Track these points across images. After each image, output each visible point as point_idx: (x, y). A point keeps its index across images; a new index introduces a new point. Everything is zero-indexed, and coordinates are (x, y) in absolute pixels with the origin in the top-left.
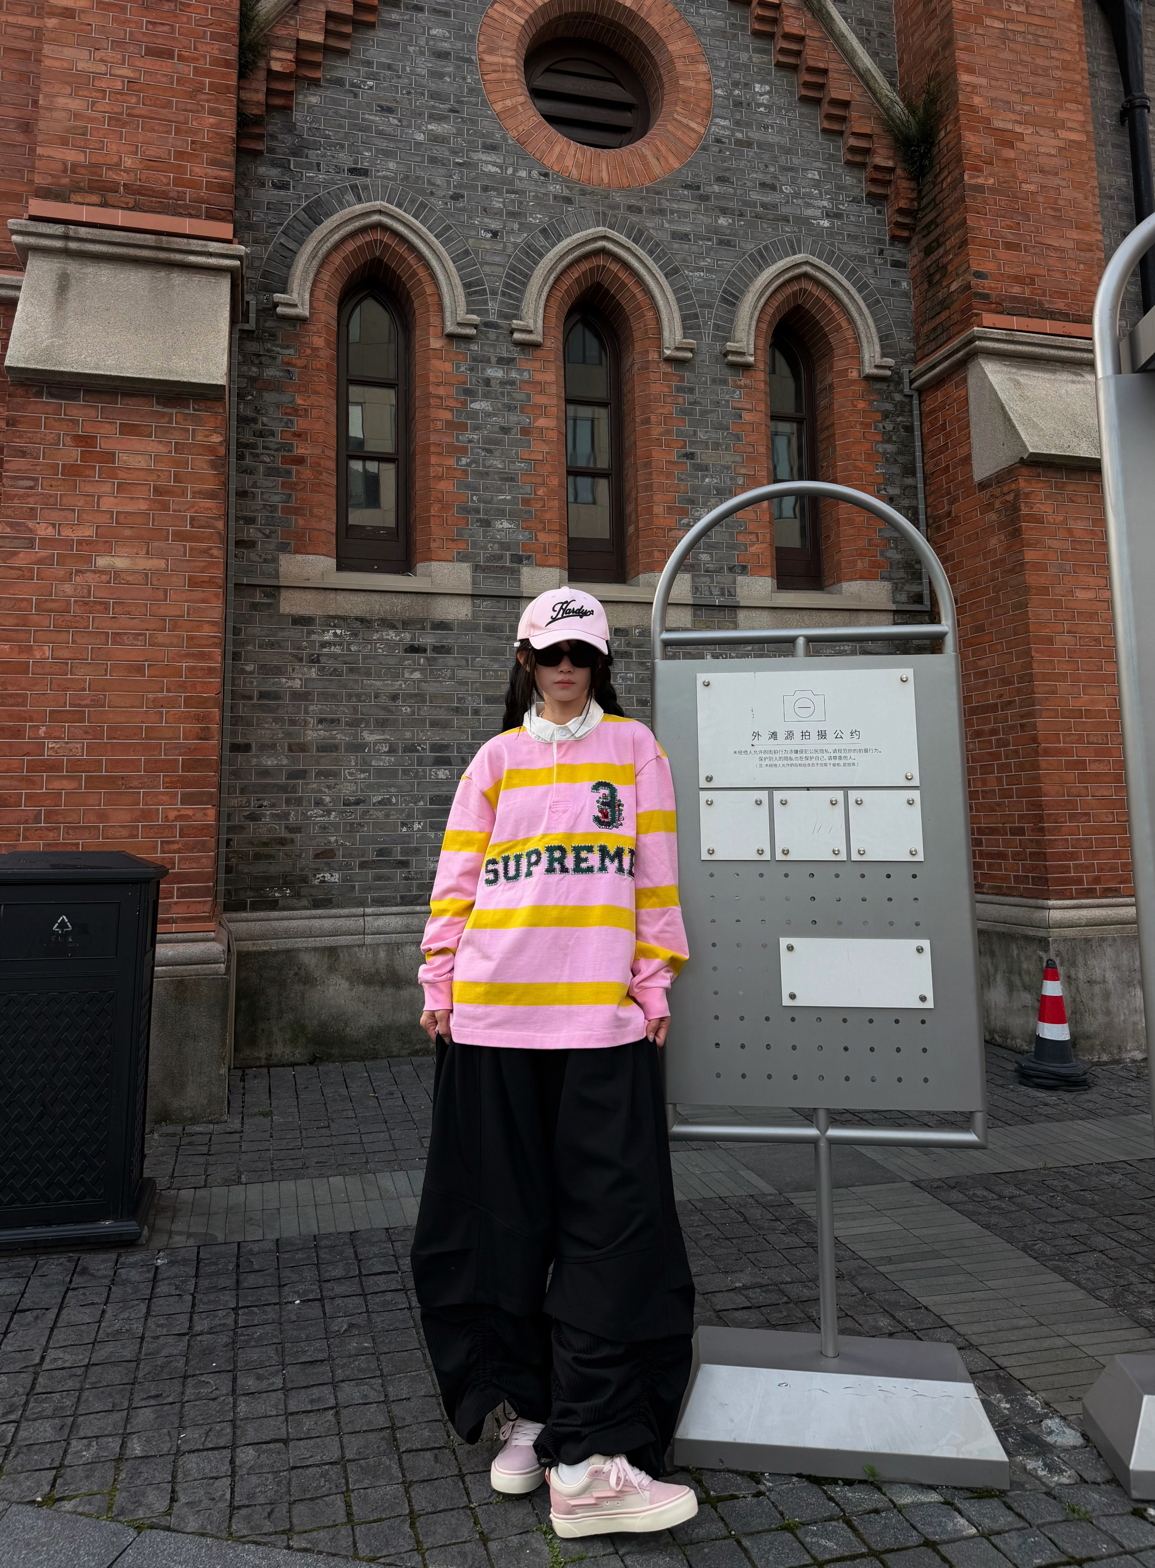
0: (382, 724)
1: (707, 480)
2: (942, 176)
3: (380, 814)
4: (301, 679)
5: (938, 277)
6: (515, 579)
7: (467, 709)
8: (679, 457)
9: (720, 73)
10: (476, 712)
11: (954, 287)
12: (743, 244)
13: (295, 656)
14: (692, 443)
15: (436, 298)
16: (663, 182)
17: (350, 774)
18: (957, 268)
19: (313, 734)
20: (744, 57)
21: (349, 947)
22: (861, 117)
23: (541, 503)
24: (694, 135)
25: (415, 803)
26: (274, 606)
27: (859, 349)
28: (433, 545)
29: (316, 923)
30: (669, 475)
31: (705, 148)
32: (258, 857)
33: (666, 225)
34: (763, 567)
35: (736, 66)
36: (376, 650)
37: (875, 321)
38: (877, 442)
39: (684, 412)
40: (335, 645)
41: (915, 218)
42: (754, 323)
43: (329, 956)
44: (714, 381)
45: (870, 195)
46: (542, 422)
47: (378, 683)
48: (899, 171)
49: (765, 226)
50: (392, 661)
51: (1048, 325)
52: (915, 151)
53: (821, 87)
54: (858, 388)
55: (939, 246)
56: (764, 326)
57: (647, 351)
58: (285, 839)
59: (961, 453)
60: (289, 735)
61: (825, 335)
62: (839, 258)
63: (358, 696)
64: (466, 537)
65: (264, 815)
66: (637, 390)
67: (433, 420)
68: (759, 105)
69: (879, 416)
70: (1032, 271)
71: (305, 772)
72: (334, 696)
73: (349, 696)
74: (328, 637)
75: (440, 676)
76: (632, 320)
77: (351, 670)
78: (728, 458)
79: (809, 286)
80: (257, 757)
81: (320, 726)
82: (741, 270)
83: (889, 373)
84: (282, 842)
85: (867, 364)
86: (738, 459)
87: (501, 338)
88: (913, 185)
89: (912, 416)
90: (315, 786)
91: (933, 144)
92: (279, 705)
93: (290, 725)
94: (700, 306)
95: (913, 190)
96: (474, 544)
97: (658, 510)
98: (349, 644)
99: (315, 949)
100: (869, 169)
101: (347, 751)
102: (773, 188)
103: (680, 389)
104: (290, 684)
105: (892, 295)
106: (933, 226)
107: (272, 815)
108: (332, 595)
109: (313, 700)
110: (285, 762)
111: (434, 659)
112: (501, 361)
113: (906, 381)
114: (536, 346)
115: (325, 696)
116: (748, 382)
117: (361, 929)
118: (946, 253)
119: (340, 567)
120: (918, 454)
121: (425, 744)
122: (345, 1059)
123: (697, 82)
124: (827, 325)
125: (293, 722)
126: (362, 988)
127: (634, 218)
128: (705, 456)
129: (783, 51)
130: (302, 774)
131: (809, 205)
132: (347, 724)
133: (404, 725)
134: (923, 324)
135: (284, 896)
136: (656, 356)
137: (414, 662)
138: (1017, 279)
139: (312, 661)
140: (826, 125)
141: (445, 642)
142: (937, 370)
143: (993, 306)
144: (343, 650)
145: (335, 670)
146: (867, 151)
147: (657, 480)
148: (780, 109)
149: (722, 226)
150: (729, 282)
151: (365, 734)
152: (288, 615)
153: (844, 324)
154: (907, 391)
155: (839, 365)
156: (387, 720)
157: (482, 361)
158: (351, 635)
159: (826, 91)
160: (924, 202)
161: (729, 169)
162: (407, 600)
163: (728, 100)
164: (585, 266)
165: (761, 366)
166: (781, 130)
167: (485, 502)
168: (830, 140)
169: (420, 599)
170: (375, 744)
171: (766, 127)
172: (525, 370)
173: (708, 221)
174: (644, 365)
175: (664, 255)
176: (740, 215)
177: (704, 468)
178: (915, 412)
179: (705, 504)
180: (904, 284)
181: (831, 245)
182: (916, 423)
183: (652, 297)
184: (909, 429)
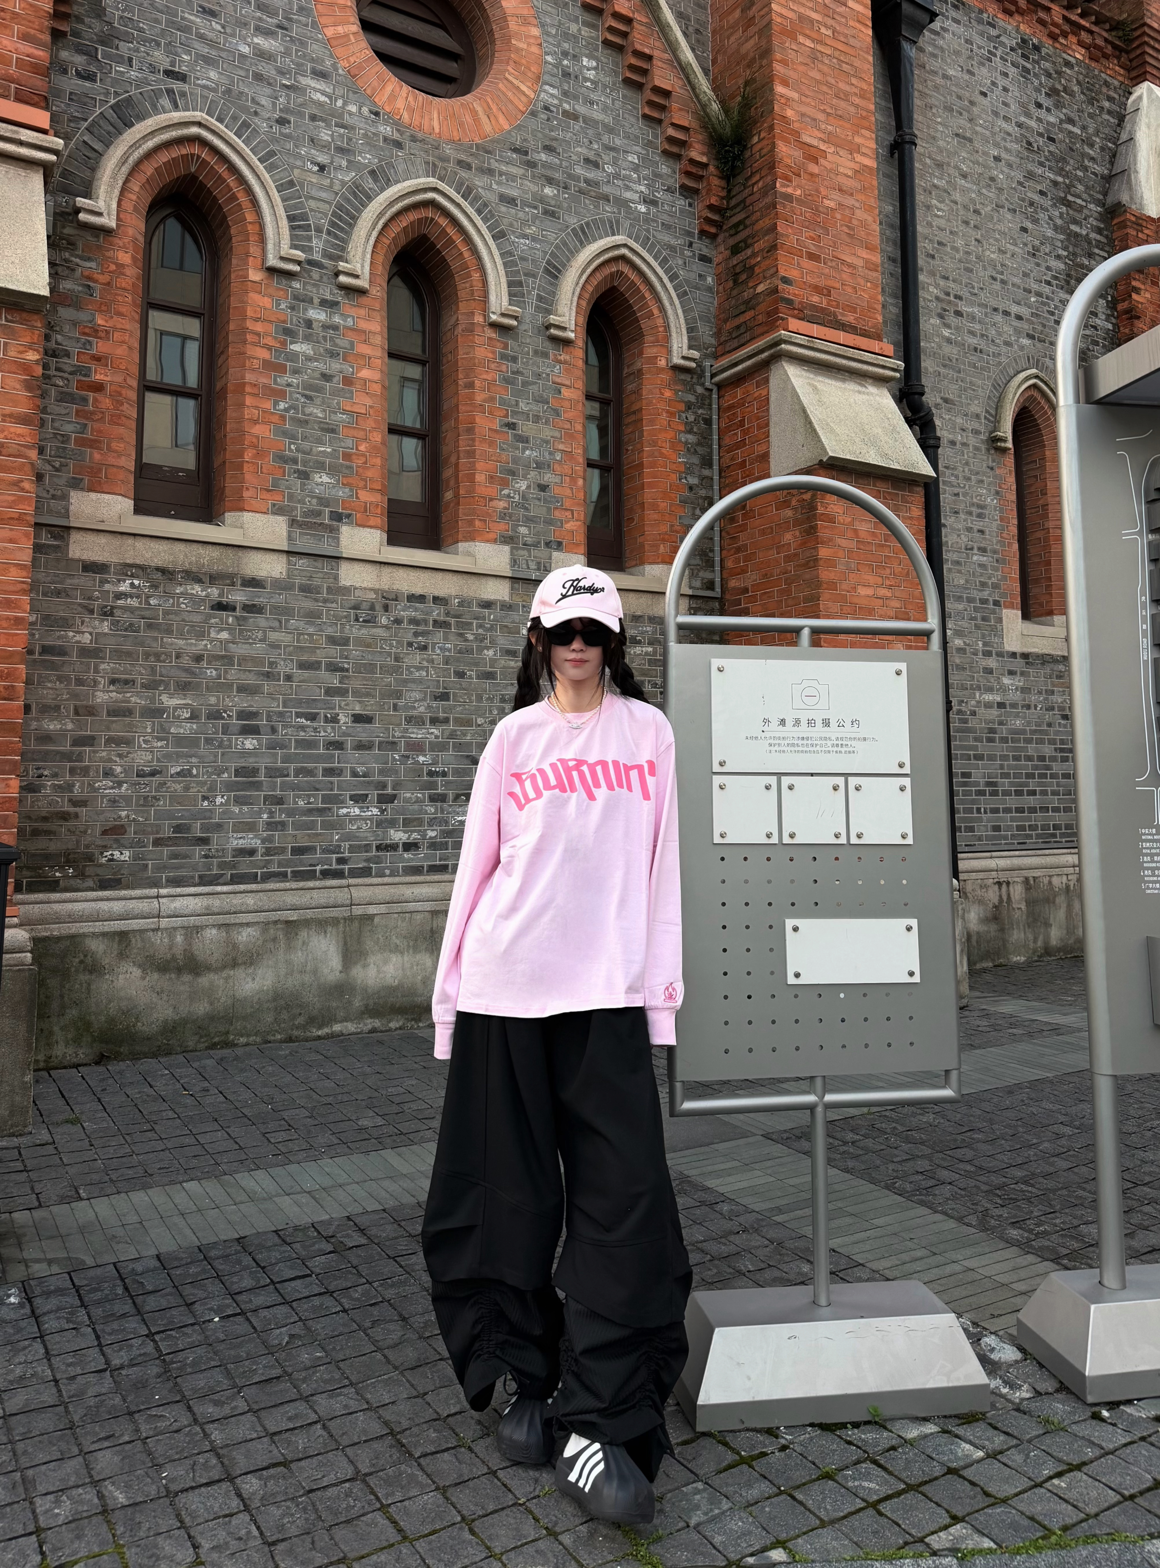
0: (183, 687)
1: (527, 452)
2: (754, 180)
3: (179, 787)
4: (91, 634)
5: (744, 277)
6: (334, 538)
7: (279, 674)
8: (501, 426)
9: (550, 40)
10: (289, 678)
11: (760, 288)
12: (566, 217)
13: (85, 607)
14: (515, 413)
15: (257, 227)
16: (493, 141)
17: (145, 741)
18: (764, 271)
19: (103, 697)
20: (574, 28)
21: (142, 931)
22: (680, 109)
23: (363, 459)
24: (523, 99)
25: (219, 775)
26: (62, 549)
27: (668, 338)
28: (246, 494)
29: (105, 906)
30: (492, 444)
31: (533, 114)
32: (36, 833)
33: (495, 186)
34: (577, 545)
35: (566, 36)
36: (178, 605)
37: (684, 312)
38: (681, 432)
39: (507, 380)
40: (132, 597)
41: (723, 216)
42: (575, 299)
43: (120, 942)
44: (536, 352)
45: (683, 187)
46: (365, 373)
47: (181, 642)
48: (711, 168)
49: (587, 202)
50: (197, 618)
51: (842, 336)
52: (729, 151)
53: (644, 72)
54: (666, 376)
55: (747, 247)
56: (584, 303)
57: (473, 313)
58: (68, 813)
59: (759, 449)
60: (75, 696)
61: (637, 320)
62: (653, 245)
63: (157, 656)
64: (282, 488)
65: (44, 786)
66: (461, 352)
67: (249, 358)
68: (586, 79)
69: (682, 407)
70: (830, 283)
71: (93, 738)
72: (129, 654)
73: (147, 655)
74: (124, 587)
75: (250, 637)
76: (457, 279)
77: (150, 626)
78: (547, 432)
79: (626, 269)
80: (37, 719)
81: (112, 688)
82: (565, 244)
83: (693, 365)
84: (65, 816)
85: (675, 353)
86: (557, 434)
87: (325, 279)
88: (723, 183)
89: (711, 409)
90: (104, 754)
91: (745, 147)
92: (64, 662)
93: (76, 685)
94: (526, 275)
95: (723, 188)
96: (291, 497)
97: (480, 478)
98: (148, 597)
99: (104, 934)
100: (684, 162)
101: (142, 715)
102: (596, 165)
103: (503, 357)
104: (78, 638)
105: (698, 289)
106: (741, 227)
107: (54, 785)
108: (130, 541)
109: (105, 658)
110: (70, 726)
111: (245, 619)
112: (324, 303)
113: (708, 374)
114: (361, 292)
115: (119, 654)
116: (568, 358)
117: (156, 912)
118: (754, 255)
119: (138, 510)
120: (715, 447)
121: (232, 711)
122: (135, 1057)
123: (529, 44)
124: (640, 309)
125: (80, 682)
126: (156, 976)
127: (463, 174)
128: (526, 428)
129: (611, 29)
130: (90, 741)
131: (628, 188)
132: (144, 686)
133: (208, 689)
134: (726, 321)
135: (66, 877)
136: (481, 319)
137: (221, 620)
138: (817, 289)
139: (105, 614)
140: (647, 111)
141: (257, 601)
142: (740, 367)
143: (796, 312)
144: (140, 603)
145: (131, 625)
146: (682, 144)
147: (480, 447)
148: (605, 86)
149: (547, 196)
150: (553, 254)
151: (164, 698)
152: (79, 560)
153: (656, 312)
154: (708, 384)
155: (650, 351)
156: (190, 683)
157: (303, 301)
158: (151, 587)
159: (649, 78)
160: (733, 202)
161: (556, 139)
162: (215, 553)
163: (558, 68)
164: (413, 216)
165: (582, 342)
166: (605, 109)
167: (304, 453)
168: (650, 127)
169: (230, 552)
170: (175, 709)
171: (592, 103)
172: (349, 316)
173: (534, 188)
174: (470, 329)
175: (493, 216)
176: (566, 188)
177: (524, 440)
178: (715, 406)
179: (525, 477)
180: (709, 279)
181: (648, 231)
182: (715, 417)
183: (479, 258)
184: (708, 422)
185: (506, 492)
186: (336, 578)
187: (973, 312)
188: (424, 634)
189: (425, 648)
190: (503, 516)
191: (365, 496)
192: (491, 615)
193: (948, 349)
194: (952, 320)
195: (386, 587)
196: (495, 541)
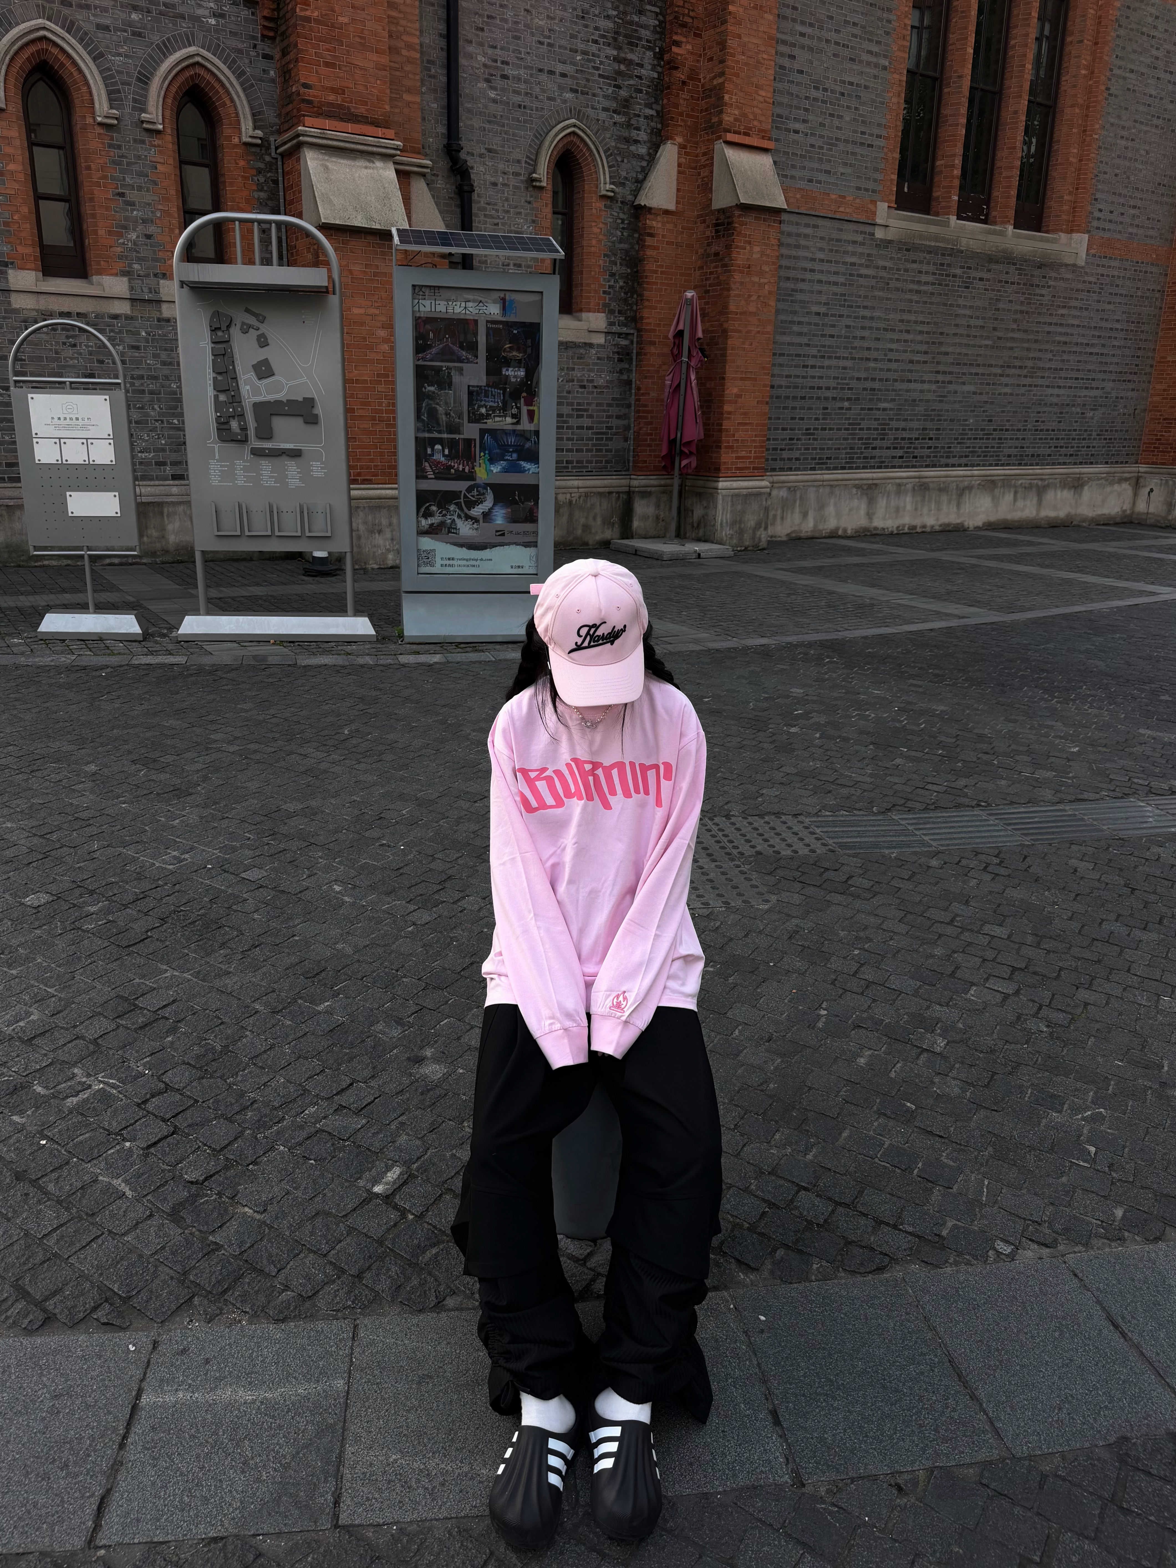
1: (134, 212)
5: (287, 77)
6: (5, 278)
8: (114, 196)
11: (294, 89)
12: (151, 36)
14: (123, 186)
18: (295, 75)
23: (16, 226)
27: (239, 122)
30: (108, 208)
33: (92, 18)
37: (248, 101)
38: (254, 191)
39: (114, 162)
41: (276, 24)
42: (164, 97)
44: (135, 141)
46: (12, 167)
49: (166, 21)
51: (349, 126)
54: (240, 151)
55: (287, 54)
56: (169, 100)
57: (85, 116)
61: (216, 109)
62: (223, 50)
66: (80, 145)
69: (254, 172)
70: (344, 84)
76: (72, 93)
78: (149, 197)
79: (202, 72)
82: (151, 56)
83: (259, 141)
85: (245, 133)
86: (156, 198)
89: (277, 173)
94: (121, 84)
97: (102, 232)
103: (111, 146)
105: (262, 82)
106: (285, 36)
113: (273, 147)
116: (160, 143)
118: (291, 61)
124: (218, 100)
128: (132, 195)
131: (199, 6)
134: (281, 109)
136: (91, 121)
138: (333, 90)
142: (288, 146)
143: (315, 110)
147: (99, 211)
149: (134, 21)
150: (142, 66)
153: (228, 102)
154: (273, 154)
155: (228, 131)
160: (279, 16)
164: (32, 49)
165: (169, 131)
173: (123, 16)
174: (85, 127)
175: (93, 41)
176: (148, 12)
177: (132, 204)
178: (280, 171)
179: (134, 230)
180: (272, 73)
181: (218, 39)
182: (280, 179)
183: (84, 76)
184: (276, 182)
185: (121, 241)
186: (9, 303)
187: (519, 74)
188: (72, 337)
189: (75, 345)
190: (121, 257)
191: (21, 250)
192: (118, 324)
193: (492, 108)
194: (499, 83)
195: (43, 308)
196: (116, 275)
